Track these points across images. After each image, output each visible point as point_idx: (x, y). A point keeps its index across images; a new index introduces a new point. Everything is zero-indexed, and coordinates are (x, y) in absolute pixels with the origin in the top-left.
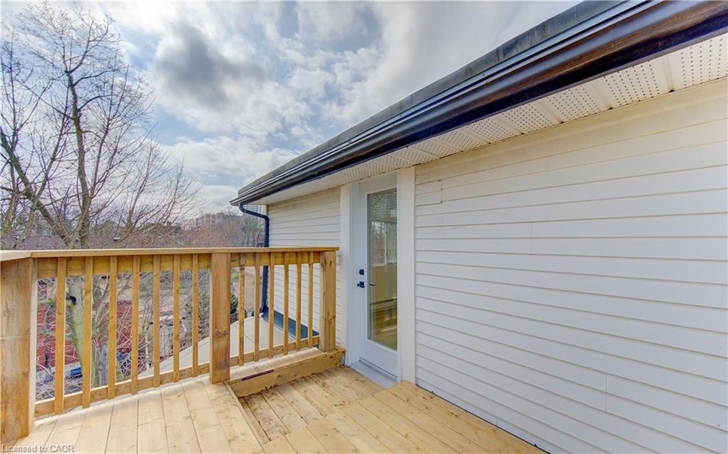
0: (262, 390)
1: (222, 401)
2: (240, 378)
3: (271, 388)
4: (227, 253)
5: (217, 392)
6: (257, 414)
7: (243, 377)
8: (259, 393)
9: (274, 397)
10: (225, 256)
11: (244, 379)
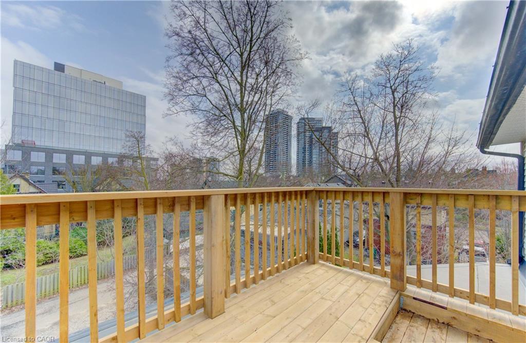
0: (434, 320)
1: (382, 300)
2: (412, 296)
3: (443, 323)
4: (400, 192)
5: (386, 294)
6: (410, 330)
7: (415, 297)
8: (429, 320)
9: (438, 330)
10: (398, 195)
11: (414, 298)
